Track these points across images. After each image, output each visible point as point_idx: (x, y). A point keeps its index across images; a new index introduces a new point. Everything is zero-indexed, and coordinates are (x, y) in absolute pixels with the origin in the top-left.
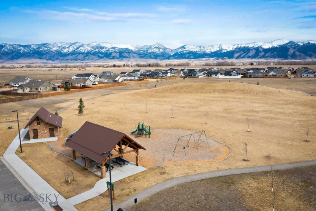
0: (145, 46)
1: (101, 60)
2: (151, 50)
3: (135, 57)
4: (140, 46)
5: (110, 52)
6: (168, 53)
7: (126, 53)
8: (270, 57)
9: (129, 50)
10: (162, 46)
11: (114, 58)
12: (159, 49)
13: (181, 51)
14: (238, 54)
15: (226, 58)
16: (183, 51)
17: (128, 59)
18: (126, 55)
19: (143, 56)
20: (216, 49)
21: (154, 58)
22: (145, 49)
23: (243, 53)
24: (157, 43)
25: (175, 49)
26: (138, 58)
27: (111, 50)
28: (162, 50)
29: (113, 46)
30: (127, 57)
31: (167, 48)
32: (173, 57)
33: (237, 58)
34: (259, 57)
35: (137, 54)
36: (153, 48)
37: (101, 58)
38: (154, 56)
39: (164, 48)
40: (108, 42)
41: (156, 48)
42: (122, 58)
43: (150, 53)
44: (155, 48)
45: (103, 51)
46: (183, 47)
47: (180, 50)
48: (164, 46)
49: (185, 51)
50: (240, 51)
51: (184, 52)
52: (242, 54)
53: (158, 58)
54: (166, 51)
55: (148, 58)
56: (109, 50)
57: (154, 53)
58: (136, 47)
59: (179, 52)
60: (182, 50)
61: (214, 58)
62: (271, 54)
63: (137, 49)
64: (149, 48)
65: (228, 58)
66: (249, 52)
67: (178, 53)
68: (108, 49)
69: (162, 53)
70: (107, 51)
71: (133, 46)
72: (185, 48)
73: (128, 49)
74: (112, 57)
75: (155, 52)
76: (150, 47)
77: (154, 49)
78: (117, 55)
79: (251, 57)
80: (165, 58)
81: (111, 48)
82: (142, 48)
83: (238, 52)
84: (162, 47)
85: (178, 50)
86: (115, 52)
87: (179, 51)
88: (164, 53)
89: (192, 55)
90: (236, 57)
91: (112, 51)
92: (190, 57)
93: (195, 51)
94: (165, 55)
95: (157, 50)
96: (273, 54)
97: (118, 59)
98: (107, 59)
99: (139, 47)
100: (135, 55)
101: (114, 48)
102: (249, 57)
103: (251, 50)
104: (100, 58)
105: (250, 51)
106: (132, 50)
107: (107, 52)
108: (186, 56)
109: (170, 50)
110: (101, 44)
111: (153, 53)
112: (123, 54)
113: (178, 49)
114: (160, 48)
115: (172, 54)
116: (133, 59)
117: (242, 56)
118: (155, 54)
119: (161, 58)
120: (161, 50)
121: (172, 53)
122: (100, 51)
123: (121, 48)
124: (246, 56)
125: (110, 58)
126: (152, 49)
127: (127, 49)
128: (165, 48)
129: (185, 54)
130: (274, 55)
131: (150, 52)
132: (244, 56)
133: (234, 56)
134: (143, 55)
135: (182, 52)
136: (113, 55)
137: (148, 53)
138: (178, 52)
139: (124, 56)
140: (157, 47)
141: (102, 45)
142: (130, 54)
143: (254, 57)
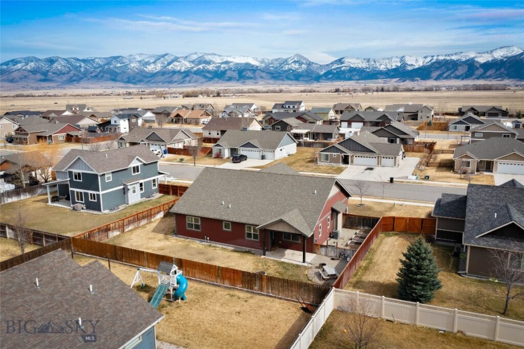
0: (276, 60)
1: (211, 82)
2: (287, 66)
3: (264, 78)
4: (268, 60)
5: (222, 69)
6: (315, 70)
7: (248, 72)
8: (494, 77)
9: (253, 66)
10: (305, 59)
11: (230, 79)
12: (301, 64)
13: (338, 68)
14: (438, 73)
15: (417, 78)
16: (340, 68)
17: (254, 80)
18: (249, 74)
19: (276, 77)
20: (396, 63)
21: (294, 80)
22: (276, 64)
23: (445, 70)
24: (297, 55)
25: (327, 65)
26: (268, 79)
27: (222, 66)
28: (306, 67)
29: (225, 60)
30: (251, 78)
31: (313, 63)
32: (324, 78)
33: (437, 79)
34: (474, 77)
35: (267, 73)
36: (290, 63)
37: (211, 79)
38: (294, 75)
39: (308, 63)
40: (216, 53)
41: (295, 62)
42: (245, 79)
43: (286, 71)
44: (293, 62)
45: (211, 68)
46: (340, 61)
47: (335, 66)
48: (308, 60)
49: (344, 68)
50: (441, 67)
51: (342, 69)
52: (445, 72)
53: (301, 79)
54: (311, 67)
55: (285, 79)
56: (220, 67)
57: (293, 71)
58: (262, 62)
59: (335, 69)
60: (338, 66)
61: (397, 79)
62: (495, 72)
63: (263, 65)
64: (284, 63)
65: (421, 79)
66: (457, 69)
67: (333, 71)
68: (218, 65)
69: (306, 71)
70: (217, 67)
71: (257, 60)
72: (343, 63)
73: (250, 64)
74: (227, 78)
75: (294, 69)
76: (286, 61)
77: (293, 65)
78: (235, 75)
79: (461, 77)
80: (312, 80)
81: (222, 63)
82: (272, 63)
83: (437, 69)
84: (304, 61)
85: (331, 65)
86: (230, 69)
87: (333, 68)
88: (310, 72)
89: (356, 75)
90: (434, 78)
91: (224, 68)
92: (353, 77)
93: (360, 68)
94: (311, 75)
95: (297, 66)
96: (498, 72)
97: (238, 80)
98: (220, 81)
99: (266, 61)
100: (264, 74)
101: (227, 62)
102: (457, 77)
103: (460, 65)
104: (207, 80)
105: (459, 68)
106: (257, 67)
107: (216, 69)
108: (347, 76)
109: (318, 66)
110: (205, 57)
111: (291, 71)
112: (244, 73)
113: (332, 63)
114: (303, 63)
115: (322, 73)
116: (262, 81)
117: (445, 75)
118: (295, 72)
119: (306, 79)
120: (304, 66)
121: (322, 71)
122: (205, 68)
123: (239, 64)
124: (452, 75)
125: (225, 79)
126: (289, 65)
127: (248, 64)
128: (310, 62)
129: (344, 72)
130: (501, 74)
131: (286, 68)
132: (449, 75)
133: (432, 76)
134: (276, 75)
135: (339, 70)
136: (229, 74)
137: (282, 71)
138: (331, 70)
139: (247, 75)
140: (298, 61)
141: (208, 58)
142: (256, 72)
143: (466, 76)
